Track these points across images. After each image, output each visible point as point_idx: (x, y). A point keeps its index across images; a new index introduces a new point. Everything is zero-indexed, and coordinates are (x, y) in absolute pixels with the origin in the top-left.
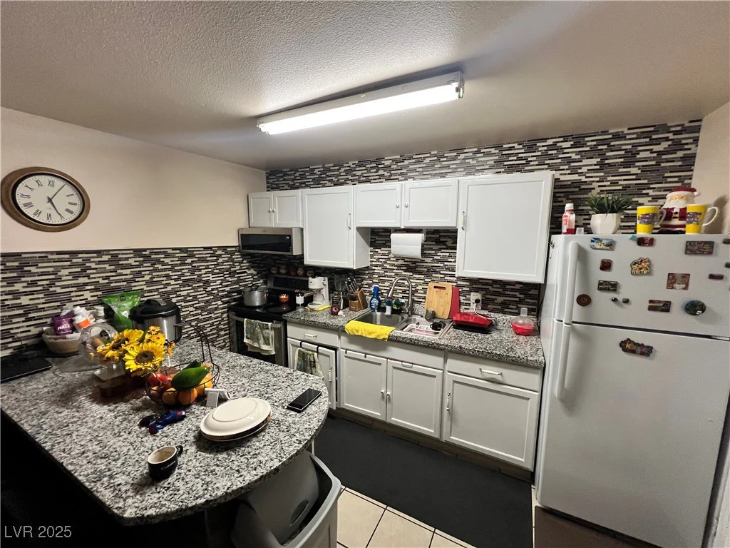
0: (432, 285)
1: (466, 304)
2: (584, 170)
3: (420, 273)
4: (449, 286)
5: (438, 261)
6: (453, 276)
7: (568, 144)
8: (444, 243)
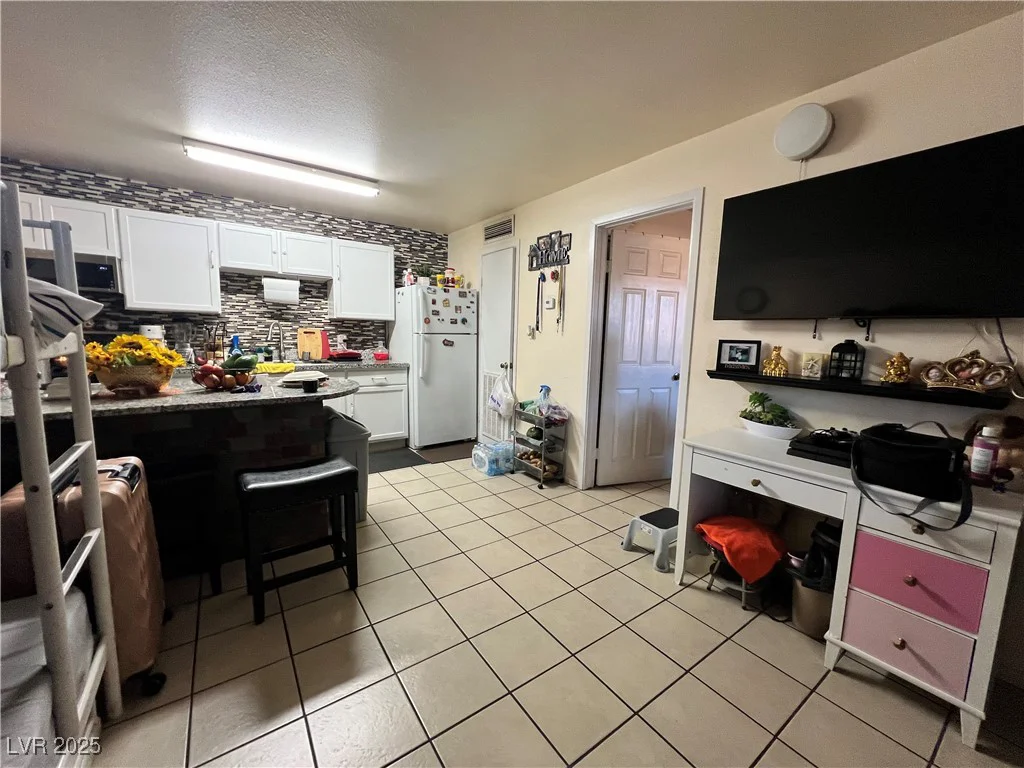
0: (301, 331)
1: (334, 346)
2: (402, 250)
3: (287, 320)
4: (318, 331)
5: (305, 309)
6: (320, 322)
7: (392, 231)
8: (309, 292)
